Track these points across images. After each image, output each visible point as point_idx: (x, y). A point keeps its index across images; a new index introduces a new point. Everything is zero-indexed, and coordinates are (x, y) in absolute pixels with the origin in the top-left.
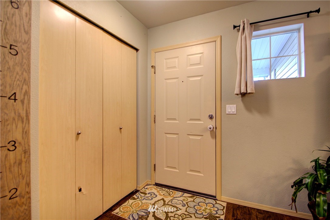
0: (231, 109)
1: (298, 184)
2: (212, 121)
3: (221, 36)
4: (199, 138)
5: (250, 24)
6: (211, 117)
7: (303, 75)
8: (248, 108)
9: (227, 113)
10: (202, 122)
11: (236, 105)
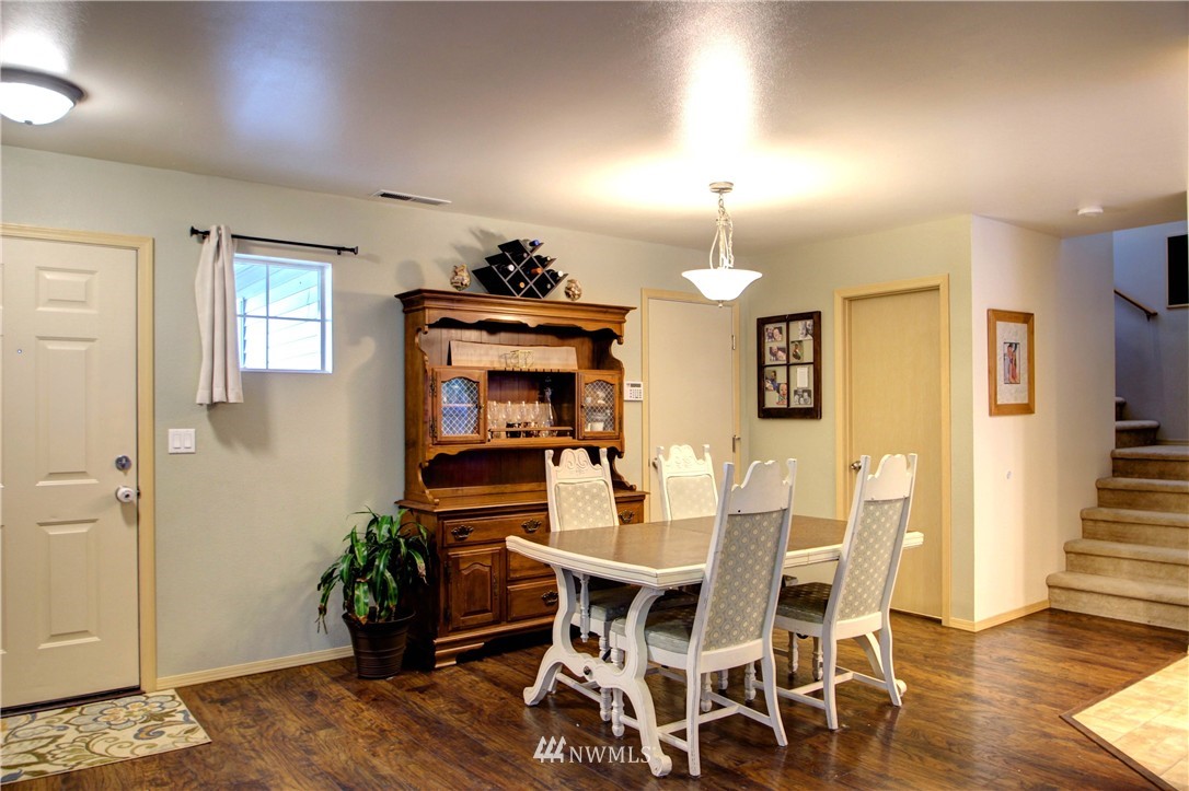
0: (181, 438)
1: (327, 580)
2: (126, 474)
3: (154, 240)
4: (83, 529)
5: (233, 236)
6: (122, 464)
7: (329, 368)
8: (224, 437)
9: (171, 450)
10: (94, 481)
11: (193, 430)
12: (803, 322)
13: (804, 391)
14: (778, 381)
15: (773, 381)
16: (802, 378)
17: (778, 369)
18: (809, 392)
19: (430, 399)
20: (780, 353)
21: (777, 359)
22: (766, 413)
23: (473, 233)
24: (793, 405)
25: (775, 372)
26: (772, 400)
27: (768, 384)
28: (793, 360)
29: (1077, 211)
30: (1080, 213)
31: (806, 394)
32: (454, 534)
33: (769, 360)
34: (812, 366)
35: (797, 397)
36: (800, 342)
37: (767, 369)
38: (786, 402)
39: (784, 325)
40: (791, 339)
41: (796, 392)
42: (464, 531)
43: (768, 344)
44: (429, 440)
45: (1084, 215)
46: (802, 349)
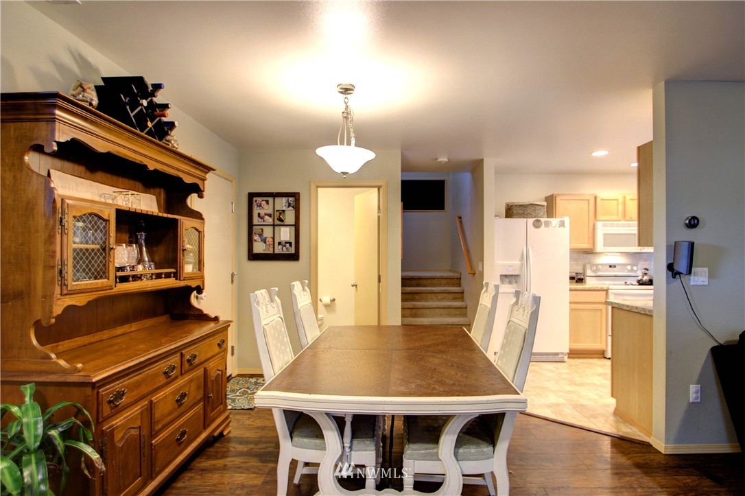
12: (287, 198)
13: (286, 243)
14: (265, 235)
15: (260, 235)
16: (285, 234)
17: (265, 228)
18: (290, 244)
19: (58, 237)
20: (267, 217)
21: (264, 221)
22: (253, 257)
23: (72, 53)
24: (276, 252)
25: (262, 230)
26: (259, 248)
27: (256, 237)
28: (277, 222)
29: (437, 159)
30: (439, 160)
31: (288, 245)
32: (110, 402)
33: (256, 220)
34: (293, 228)
35: (280, 246)
36: (284, 211)
37: (254, 227)
38: (272, 249)
39: (271, 200)
40: (276, 209)
41: (280, 243)
42: (120, 395)
43: (256, 211)
44: (57, 290)
45: (440, 162)
46: (284, 216)
